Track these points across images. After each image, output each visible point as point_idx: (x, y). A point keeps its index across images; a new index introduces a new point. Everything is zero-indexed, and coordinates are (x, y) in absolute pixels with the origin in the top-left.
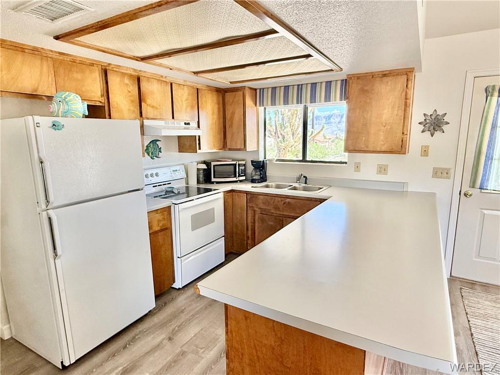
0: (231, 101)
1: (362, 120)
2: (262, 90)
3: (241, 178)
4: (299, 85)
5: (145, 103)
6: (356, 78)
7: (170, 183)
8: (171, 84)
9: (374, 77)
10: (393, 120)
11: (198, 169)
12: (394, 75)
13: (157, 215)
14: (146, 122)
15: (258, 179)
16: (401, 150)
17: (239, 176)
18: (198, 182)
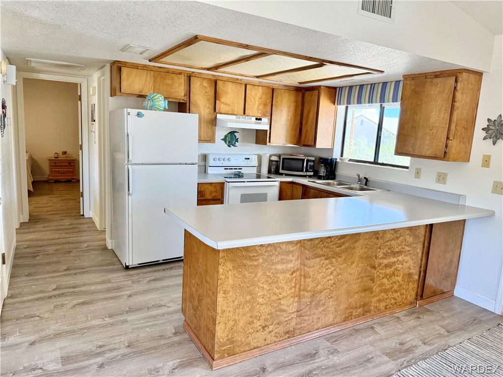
0: (309, 99)
1: (411, 123)
2: (341, 88)
3: (308, 174)
4: (372, 84)
5: (219, 101)
6: (411, 79)
7: (241, 169)
8: (246, 85)
9: (427, 77)
10: (440, 123)
11: (271, 161)
12: (445, 77)
13: (210, 187)
14: (219, 116)
15: (324, 176)
16: (444, 156)
17: (307, 171)
18: (270, 172)
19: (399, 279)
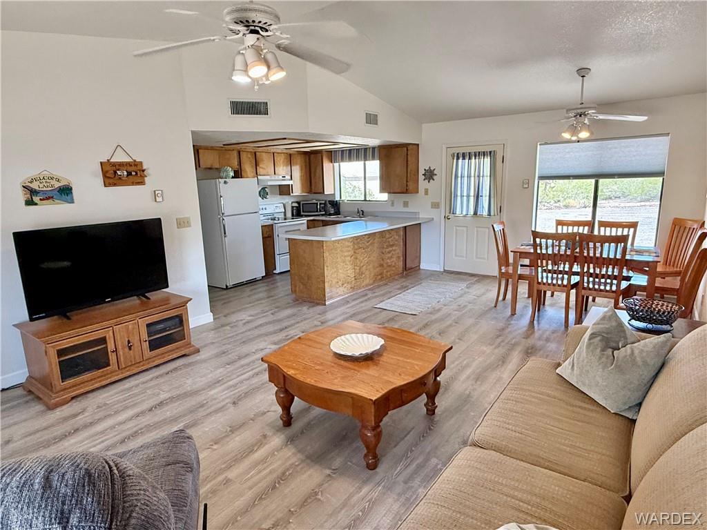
0: (314, 160)
2: (336, 152)
3: (322, 213)
5: (259, 166)
6: (383, 148)
7: (274, 215)
8: (274, 154)
10: (402, 174)
11: (293, 207)
12: (400, 147)
13: (266, 228)
14: (260, 177)
15: (333, 213)
16: (406, 192)
17: (320, 211)
18: (293, 215)
19: (394, 259)
